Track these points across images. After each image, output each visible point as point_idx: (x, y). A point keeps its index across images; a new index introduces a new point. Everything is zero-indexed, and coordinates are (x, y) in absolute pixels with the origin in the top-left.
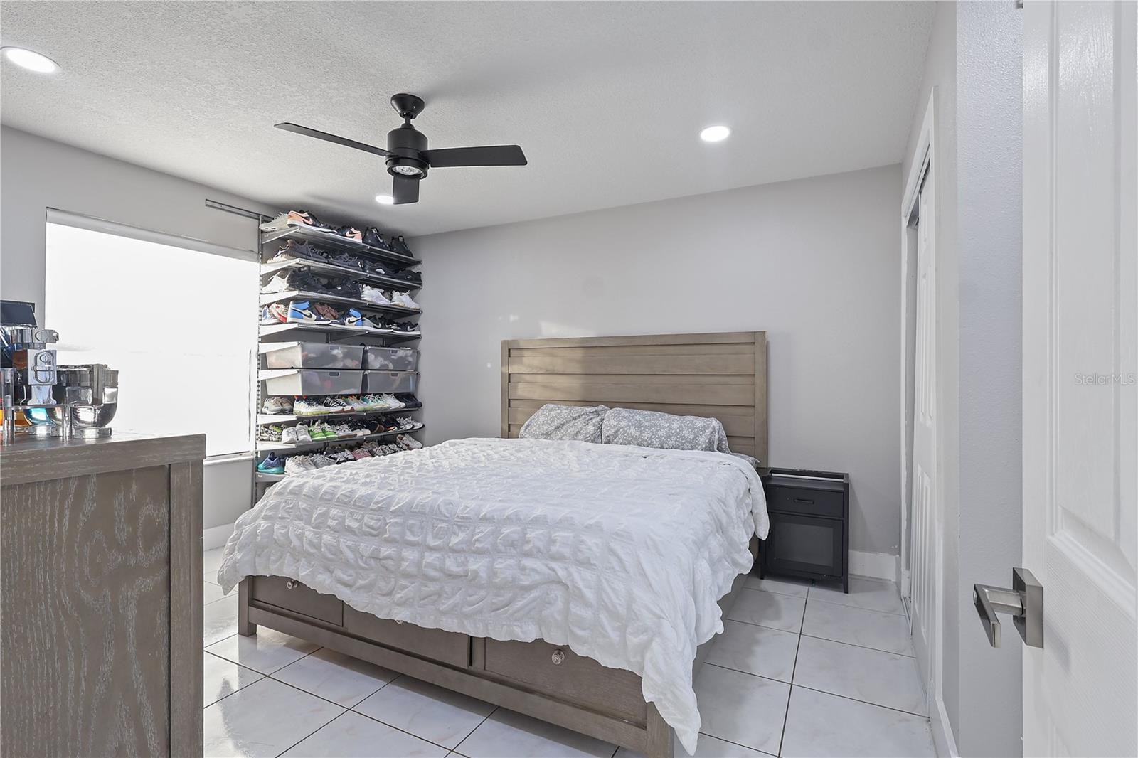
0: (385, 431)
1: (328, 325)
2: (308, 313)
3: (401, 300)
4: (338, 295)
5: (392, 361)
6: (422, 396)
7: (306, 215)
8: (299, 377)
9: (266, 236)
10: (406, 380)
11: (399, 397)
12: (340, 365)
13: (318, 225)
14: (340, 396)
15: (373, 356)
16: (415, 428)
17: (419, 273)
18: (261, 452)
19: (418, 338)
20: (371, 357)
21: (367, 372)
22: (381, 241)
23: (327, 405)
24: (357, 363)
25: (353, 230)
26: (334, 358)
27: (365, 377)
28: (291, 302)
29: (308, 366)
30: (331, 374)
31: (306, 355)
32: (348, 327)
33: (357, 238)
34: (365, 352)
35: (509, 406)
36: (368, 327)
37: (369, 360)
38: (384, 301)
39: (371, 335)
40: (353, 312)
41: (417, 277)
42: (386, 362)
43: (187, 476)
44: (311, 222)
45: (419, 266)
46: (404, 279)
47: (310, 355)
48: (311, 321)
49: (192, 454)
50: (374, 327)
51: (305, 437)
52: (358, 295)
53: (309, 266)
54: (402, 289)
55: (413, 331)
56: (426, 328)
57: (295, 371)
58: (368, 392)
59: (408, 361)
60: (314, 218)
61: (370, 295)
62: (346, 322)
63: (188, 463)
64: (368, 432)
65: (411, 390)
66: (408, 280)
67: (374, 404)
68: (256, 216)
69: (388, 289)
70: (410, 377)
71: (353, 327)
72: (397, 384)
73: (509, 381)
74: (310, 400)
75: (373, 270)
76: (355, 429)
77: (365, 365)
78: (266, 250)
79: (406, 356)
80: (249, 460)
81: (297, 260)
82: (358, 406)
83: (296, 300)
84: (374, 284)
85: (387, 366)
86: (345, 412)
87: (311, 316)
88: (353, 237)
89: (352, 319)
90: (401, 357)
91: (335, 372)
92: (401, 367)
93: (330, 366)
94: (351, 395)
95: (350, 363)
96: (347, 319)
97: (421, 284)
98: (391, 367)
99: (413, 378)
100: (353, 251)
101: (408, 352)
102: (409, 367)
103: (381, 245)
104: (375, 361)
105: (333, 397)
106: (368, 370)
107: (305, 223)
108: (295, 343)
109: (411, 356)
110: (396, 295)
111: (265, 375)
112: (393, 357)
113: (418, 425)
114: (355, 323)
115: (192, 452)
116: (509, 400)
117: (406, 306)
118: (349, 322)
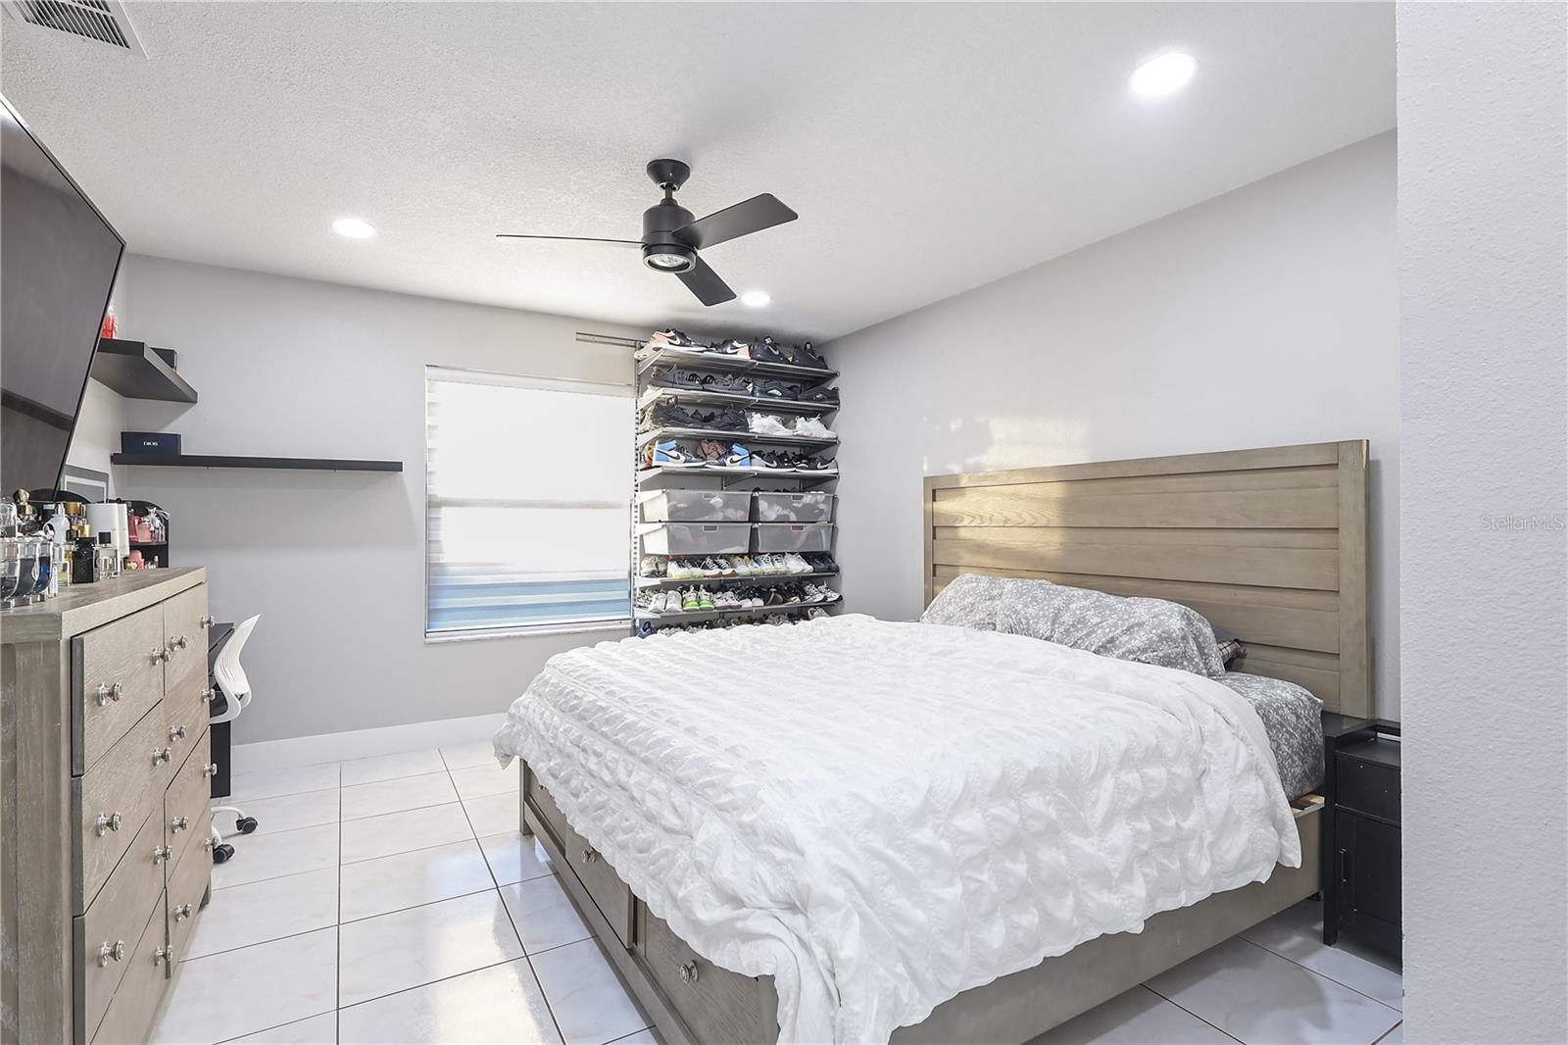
0: (784, 603)
1: (703, 467)
2: (674, 453)
3: (809, 428)
4: (719, 428)
5: (796, 510)
6: (842, 557)
7: (672, 334)
8: (665, 530)
9: (641, 364)
10: (815, 535)
11: (807, 557)
12: (720, 517)
13: (688, 344)
14: (722, 556)
15: (766, 504)
16: (829, 600)
17: (835, 390)
18: (640, 620)
19: (834, 478)
20: (763, 505)
21: (756, 525)
22: (777, 353)
23: (705, 567)
24: (743, 513)
25: (735, 344)
26: (712, 509)
27: (754, 531)
28: (657, 442)
29: (675, 518)
30: (706, 528)
31: (675, 506)
32: (730, 468)
33: (743, 354)
34: (754, 500)
35: (934, 575)
36: (759, 466)
37: (760, 510)
38: (782, 432)
39: (761, 476)
40: (736, 448)
41: (833, 396)
42: (786, 512)
43: (37, 657)
44: (678, 341)
45: (837, 379)
46: (811, 400)
47: (679, 505)
48: (679, 464)
49: (42, 634)
50: (767, 466)
51: (674, 604)
52: (745, 427)
53: (676, 396)
54: (808, 414)
55: (826, 468)
56: (846, 465)
57: (659, 525)
58: (760, 551)
59: (818, 508)
60: (682, 335)
61: (761, 425)
62: (728, 462)
63: (39, 643)
64: (759, 602)
65: (825, 547)
66: (818, 400)
67: (766, 567)
68: (633, 343)
69: (787, 414)
70: (822, 531)
71: (737, 468)
72: (802, 539)
73: (934, 538)
74: (680, 561)
75: (764, 393)
76: (744, 598)
77: (754, 515)
78: (641, 382)
79: (816, 502)
80: (627, 629)
81: (661, 391)
82: (744, 569)
83: (663, 439)
84: (765, 410)
85: (788, 516)
86: (724, 576)
87: (678, 458)
88: (736, 353)
89: (735, 458)
90: (808, 504)
91: (711, 525)
92: (808, 517)
93: (706, 518)
94: (736, 555)
95: (733, 514)
96: (729, 459)
97: (838, 404)
98: (793, 518)
99: (827, 533)
100: (737, 371)
101: (819, 497)
102: (823, 518)
103: (775, 359)
104: (769, 510)
105: (713, 556)
106: (757, 522)
107: (671, 343)
108: (659, 492)
109: (823, 502)
110: (801, 422)
111: (641, 529)
112: (795, 505)
113: (833, 596)
114: (739, 462)
115: (42, 632)
116: (934, 565)
117: (814, 435)
118: (732, 462)
